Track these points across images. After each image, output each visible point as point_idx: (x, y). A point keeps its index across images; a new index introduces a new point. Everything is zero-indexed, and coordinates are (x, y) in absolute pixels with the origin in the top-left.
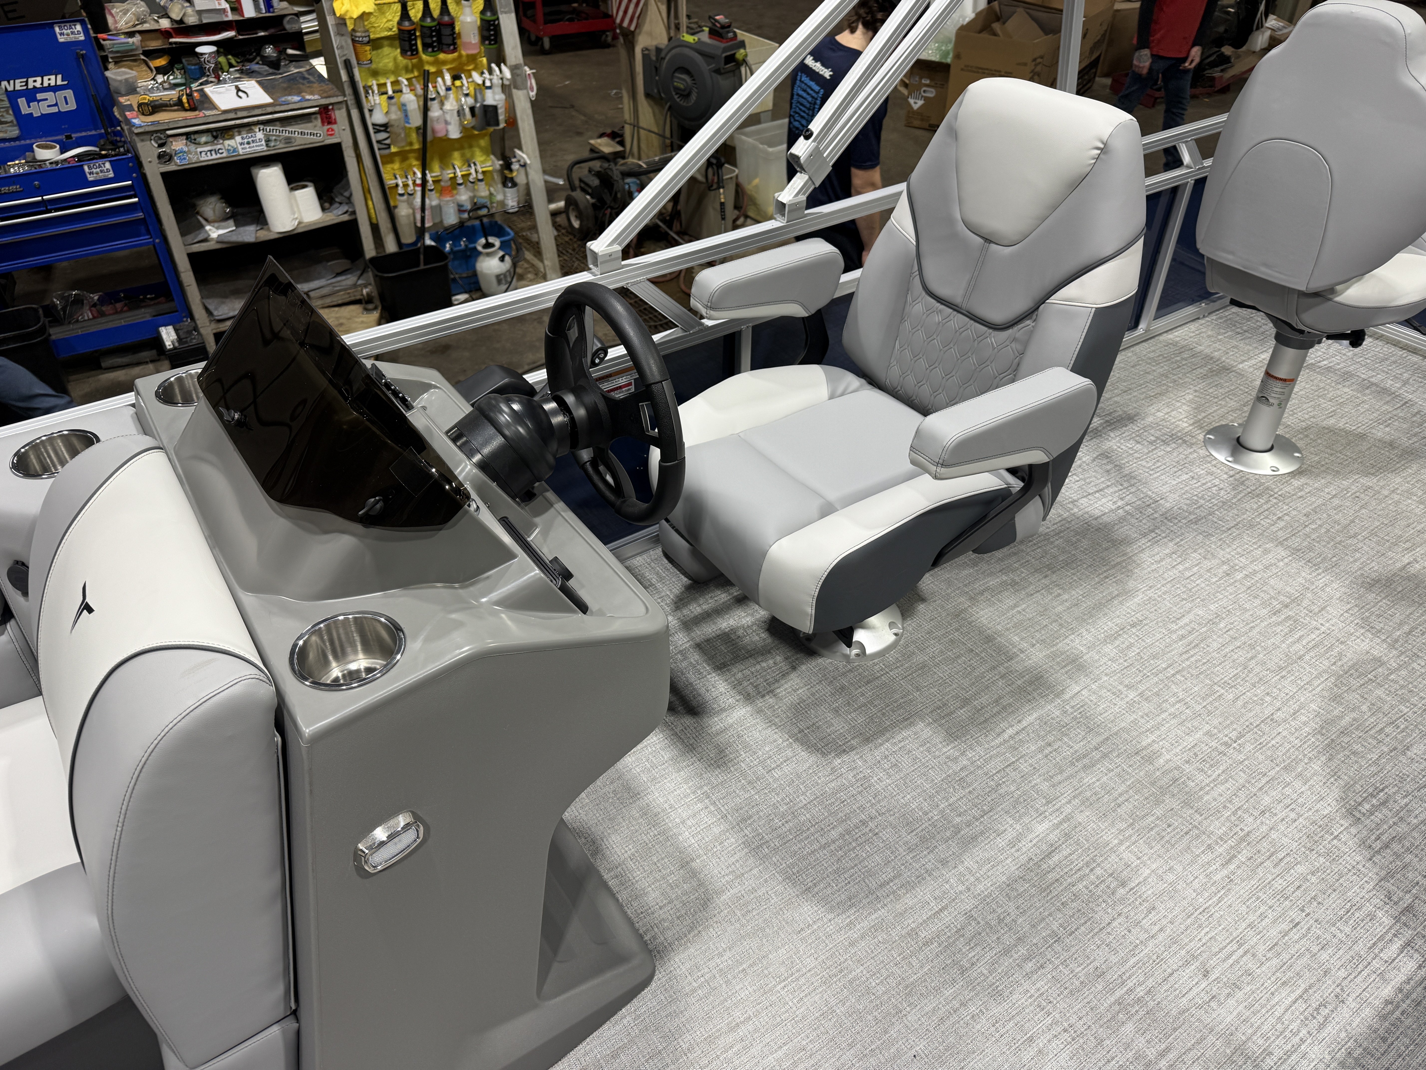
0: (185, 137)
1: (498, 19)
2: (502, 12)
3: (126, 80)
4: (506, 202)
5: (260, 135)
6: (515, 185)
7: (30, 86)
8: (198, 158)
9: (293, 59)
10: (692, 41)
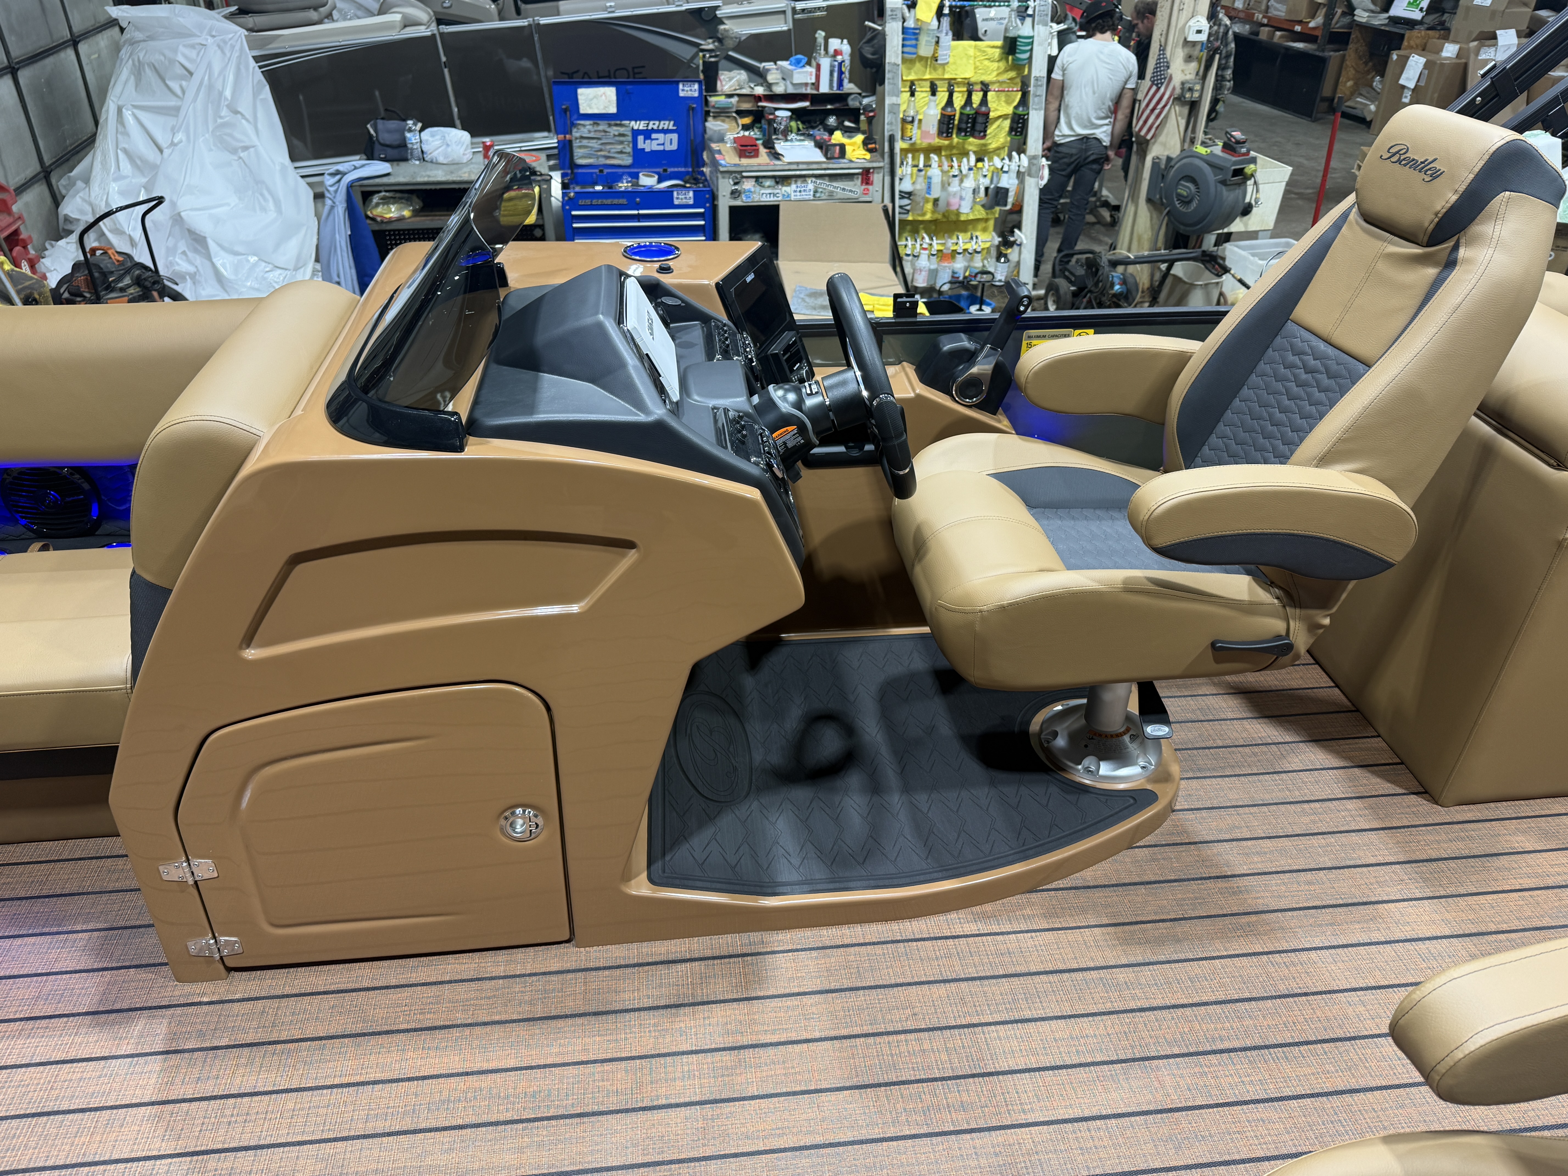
0: (754, 180)
1: (1028, 114)
2: (1033, 109)
3: (719, 131)
4: (996, 275)
5: (811, 186)
6: (1007, 261)
7: (650, 128)
8: (760, 198)
10: (1204, 153)
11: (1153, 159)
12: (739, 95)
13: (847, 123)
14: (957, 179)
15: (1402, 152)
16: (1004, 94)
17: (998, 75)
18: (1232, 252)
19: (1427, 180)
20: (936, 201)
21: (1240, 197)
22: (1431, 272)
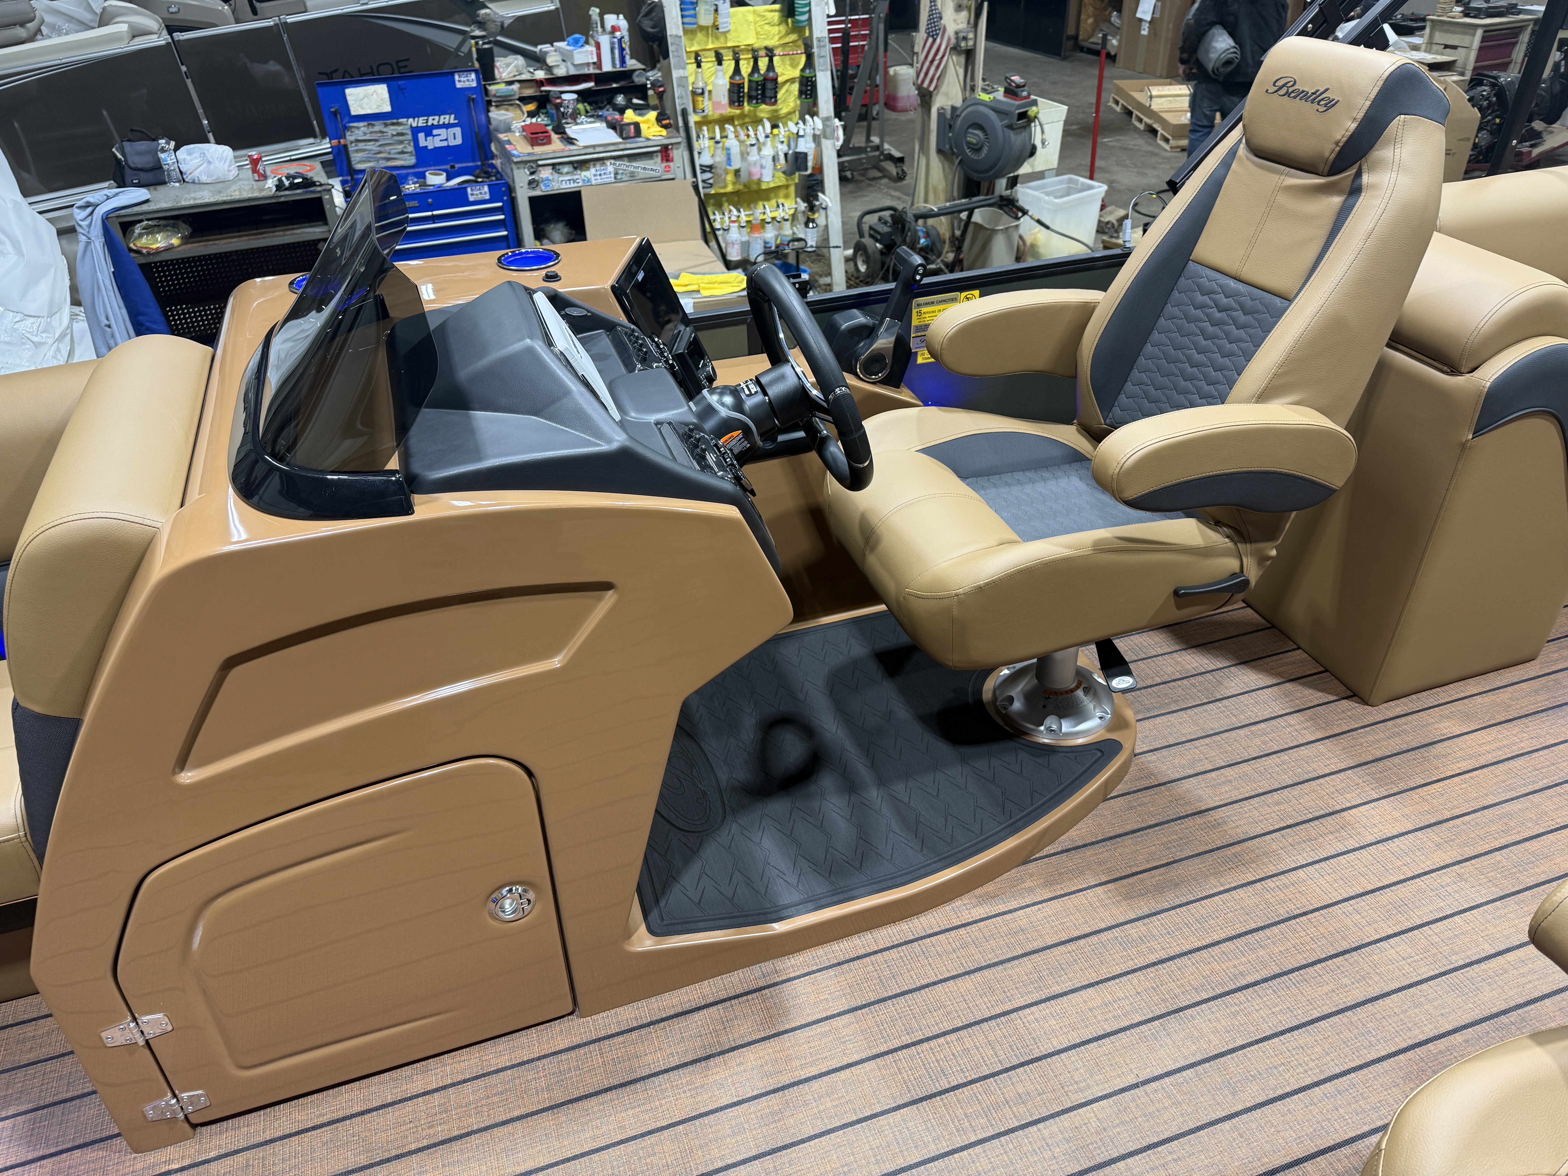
0: (551, 167)
1: (815, 76)
2: (820, 70)
3: (504, 120)
4: (807, 241)
5: (611, 169)
6: (816, 225)
7: (430, 124)
8: (558, 186)
9: (636, 108)
10: (987, 100)
11: (938, 110)
12: (519, 81)
13: (635, 101)
14: (755, 148)
15: (1289, 85)
16: (788, 57)
17: (780, 39)
18: (1024, 194)
19: (1321, 110)
20: (737, 172)
21: (1027, 140)
22: (1336, 200)
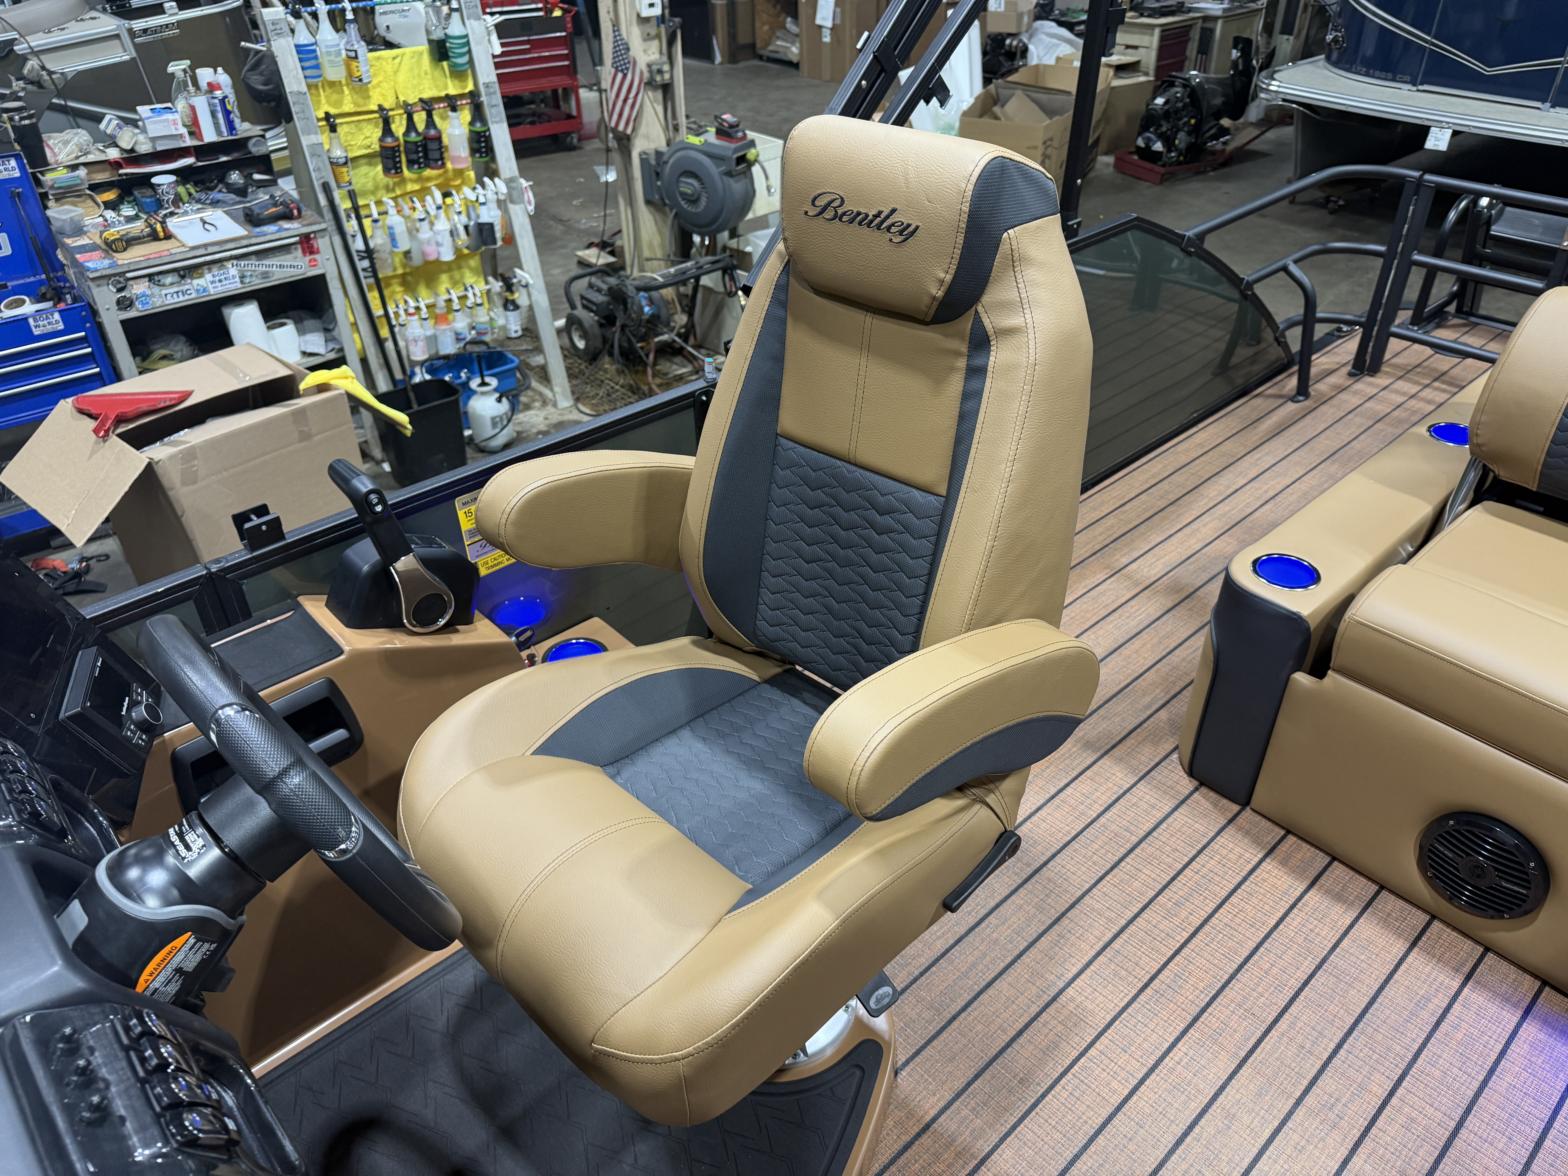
1: (489, 130)
2: (493, 122)
3: (71, 218)
4: (509, 326)
5: (233, 271)
6: (517, 307)
8: (163, 301)
9: (261, 184)
10: (698, 143)
12: (85, 164)
13: (257, 177)
20: (407, 254)
21: (747, 184)
